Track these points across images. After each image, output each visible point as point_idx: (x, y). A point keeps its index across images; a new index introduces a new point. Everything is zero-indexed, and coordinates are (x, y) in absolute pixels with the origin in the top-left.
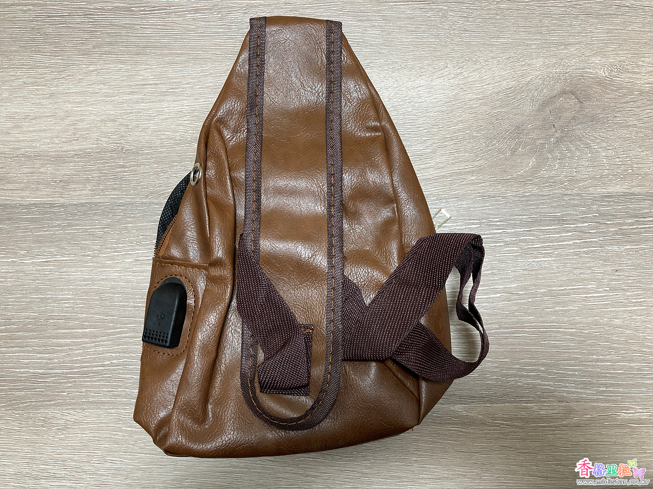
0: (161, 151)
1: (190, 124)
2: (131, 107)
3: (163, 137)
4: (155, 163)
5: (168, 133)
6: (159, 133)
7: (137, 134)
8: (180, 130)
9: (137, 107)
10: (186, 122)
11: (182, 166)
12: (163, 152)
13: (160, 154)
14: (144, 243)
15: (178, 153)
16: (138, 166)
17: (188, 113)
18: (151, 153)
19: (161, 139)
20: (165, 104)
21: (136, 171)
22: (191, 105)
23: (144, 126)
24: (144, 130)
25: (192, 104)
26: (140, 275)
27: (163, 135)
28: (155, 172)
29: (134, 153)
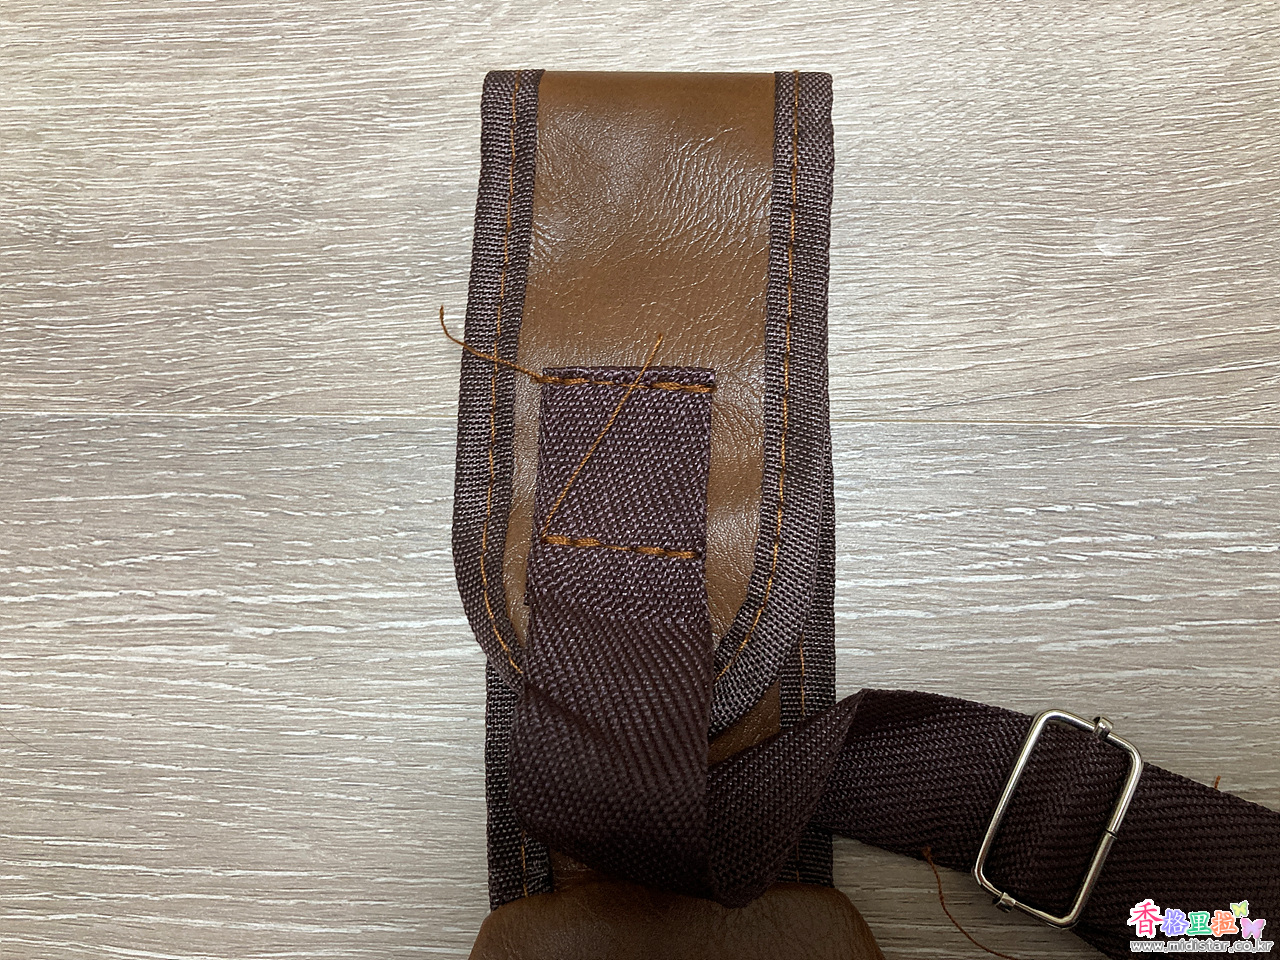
0: (186, 245)
1: (290, 153)
2: (94, 91)
3: (194, 195)
4: (165, 286)
5: (212, 183)
6: (183, 182)
7: (107, 183)
8: (256, 175)
9: (115, 91)
10: (277, 147)
11: (254, 297)
12: (196, 247)
13: (186, 253)
14: (109, 563)
15: (242, 252)
16: (108, 292)
17: (287, 115)
18: (152, 251)
19: (189, 203)
20: (212, 86)
21: (96, 310)
22: (299, 91)
23: (131, 158)
24: (134, 171)
25: (302, 87)
26: (83, 682)
27: (195, 188)
28: (162, 314)
29: (94, 250)
